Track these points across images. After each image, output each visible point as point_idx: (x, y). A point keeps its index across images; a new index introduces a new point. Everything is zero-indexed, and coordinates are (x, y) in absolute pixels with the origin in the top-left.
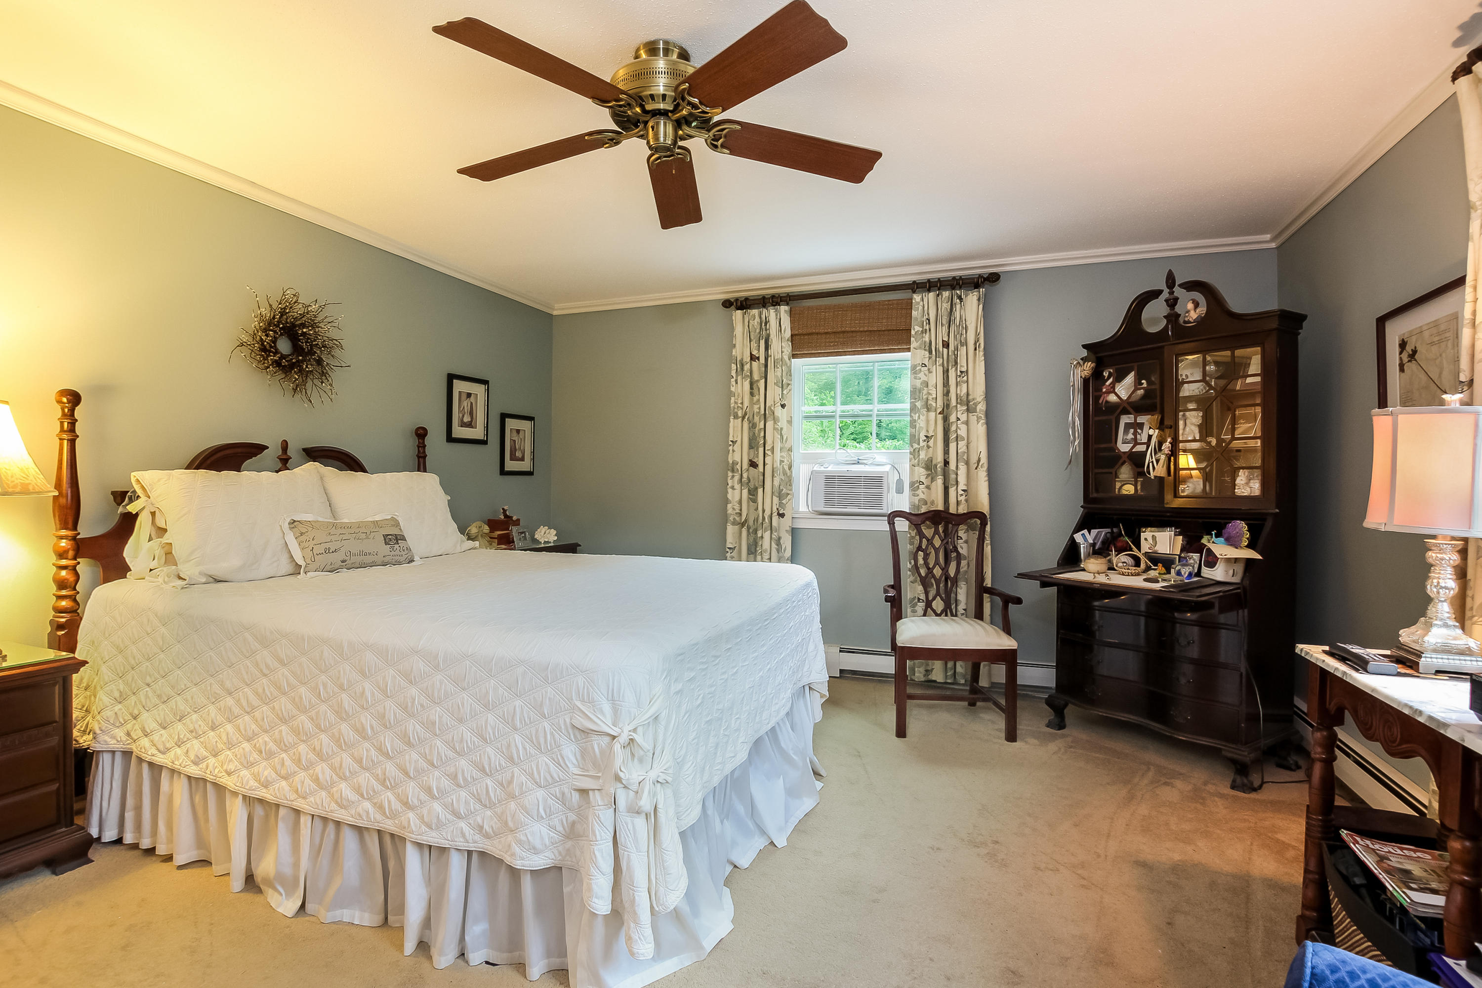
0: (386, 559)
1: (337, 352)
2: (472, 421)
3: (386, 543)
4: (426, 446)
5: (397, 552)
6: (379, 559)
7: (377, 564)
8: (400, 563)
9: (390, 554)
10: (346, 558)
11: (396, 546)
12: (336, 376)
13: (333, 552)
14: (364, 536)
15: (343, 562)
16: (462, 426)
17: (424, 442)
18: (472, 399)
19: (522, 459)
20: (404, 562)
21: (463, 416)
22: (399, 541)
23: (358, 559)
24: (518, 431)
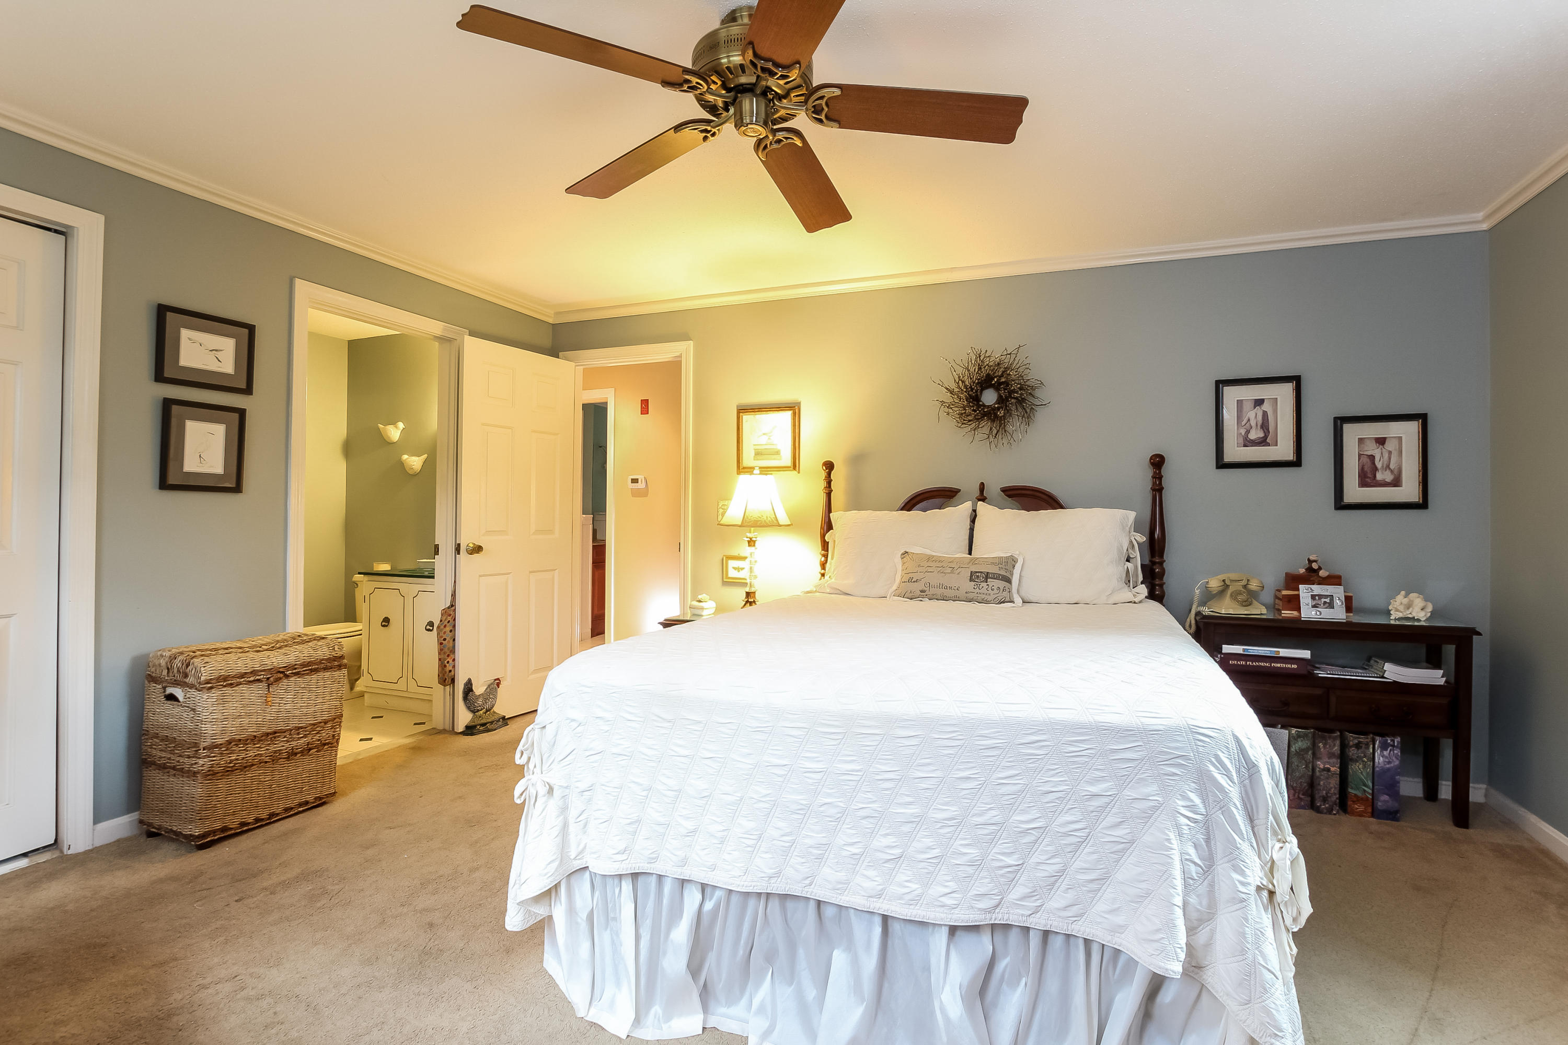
0: (971, 596)
1: (1037, 393)
2: (1266, 437)
3: (971, 580)
4: (1162, 476)
5: (984, 591)
6: (961, 593)
7: (960, 599)
8: (987, 602)
9: (974, 591)
10: (925, 589)
11: (984, 584)
12: (1040, 416)
13: (914, 582)
14: (949, 570)
15: (921, 591)
16: (1245, 446)
17: (1160, 472)
18: (1266, 407)
19: (1396, 482)
20: (992, 602)
21: (1248, 432)
22: (989, 580)
23: (939, 592)
24: (1381, 441)
